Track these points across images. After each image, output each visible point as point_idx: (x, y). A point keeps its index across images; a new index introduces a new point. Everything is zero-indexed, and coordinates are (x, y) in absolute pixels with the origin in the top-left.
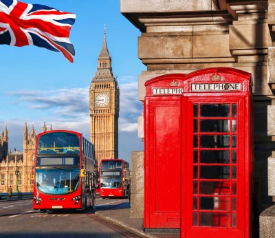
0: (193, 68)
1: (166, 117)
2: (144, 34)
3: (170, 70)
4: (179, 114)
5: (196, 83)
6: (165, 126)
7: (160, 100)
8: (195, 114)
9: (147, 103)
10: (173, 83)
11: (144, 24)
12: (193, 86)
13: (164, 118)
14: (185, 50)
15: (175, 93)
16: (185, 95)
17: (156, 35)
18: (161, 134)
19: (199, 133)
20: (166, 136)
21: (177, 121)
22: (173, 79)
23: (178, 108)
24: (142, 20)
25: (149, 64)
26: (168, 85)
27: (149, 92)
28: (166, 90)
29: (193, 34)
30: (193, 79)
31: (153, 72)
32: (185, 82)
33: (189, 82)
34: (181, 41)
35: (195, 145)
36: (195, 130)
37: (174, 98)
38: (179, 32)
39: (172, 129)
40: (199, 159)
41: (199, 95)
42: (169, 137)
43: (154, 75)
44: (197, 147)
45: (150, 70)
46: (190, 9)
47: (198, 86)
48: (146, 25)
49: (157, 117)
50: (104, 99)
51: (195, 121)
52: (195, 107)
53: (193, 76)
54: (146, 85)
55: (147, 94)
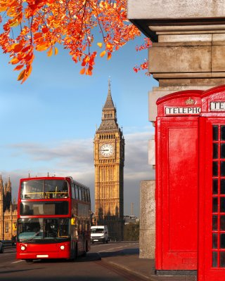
0: (212, 83)
1: (181, 141)
2: (155, 44)
3: (186, 85)
4: (196, 137)
5: (215, 101)
6: (180, 151)
7: (174, 121)
8: (215, 137)
9: (159, 124)
10: (189, 101)
11: (155, 32)
12: (213, 104)
13: (179, 142)
14: (203, 62)
15: (191, 112)
16: (203, 115)
17: (169, 46)
18: (175, 160)
19: (219, 159)
20: (181, 162)
21: (193, 145)
22: (189, 96)
23: (195, 131)
24: (153, 28)
25: (162, 79)
26: (183, 103)
27: (162, 111)
28: (181, 109)
29: (212, 44)
30: (213, 96)
31: (165, 89)
32: (203, 100)
33: (207, 100)
34: (198, 53)
35: (215, 173)
36: (215, 156)
37: (190, 118)
38: (196, 42)
39: (189, 154)
40: (219, 189)
41: (219, 115)
42: (184, 164)
43: (167, 91)
44: (217, 175)
45: (162, 86)
46: (209, 15)
47: (218, 105)
48: (157, 33)
49: (170, 140)
50: (108, 150)
51: (215, 146)
52: (215, 129)
53: (212, 93)
54: (158, 104)
55: (159, 113)
